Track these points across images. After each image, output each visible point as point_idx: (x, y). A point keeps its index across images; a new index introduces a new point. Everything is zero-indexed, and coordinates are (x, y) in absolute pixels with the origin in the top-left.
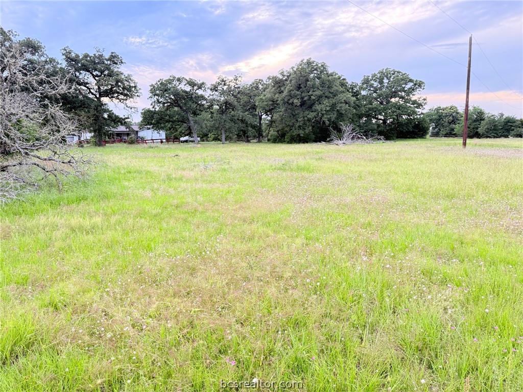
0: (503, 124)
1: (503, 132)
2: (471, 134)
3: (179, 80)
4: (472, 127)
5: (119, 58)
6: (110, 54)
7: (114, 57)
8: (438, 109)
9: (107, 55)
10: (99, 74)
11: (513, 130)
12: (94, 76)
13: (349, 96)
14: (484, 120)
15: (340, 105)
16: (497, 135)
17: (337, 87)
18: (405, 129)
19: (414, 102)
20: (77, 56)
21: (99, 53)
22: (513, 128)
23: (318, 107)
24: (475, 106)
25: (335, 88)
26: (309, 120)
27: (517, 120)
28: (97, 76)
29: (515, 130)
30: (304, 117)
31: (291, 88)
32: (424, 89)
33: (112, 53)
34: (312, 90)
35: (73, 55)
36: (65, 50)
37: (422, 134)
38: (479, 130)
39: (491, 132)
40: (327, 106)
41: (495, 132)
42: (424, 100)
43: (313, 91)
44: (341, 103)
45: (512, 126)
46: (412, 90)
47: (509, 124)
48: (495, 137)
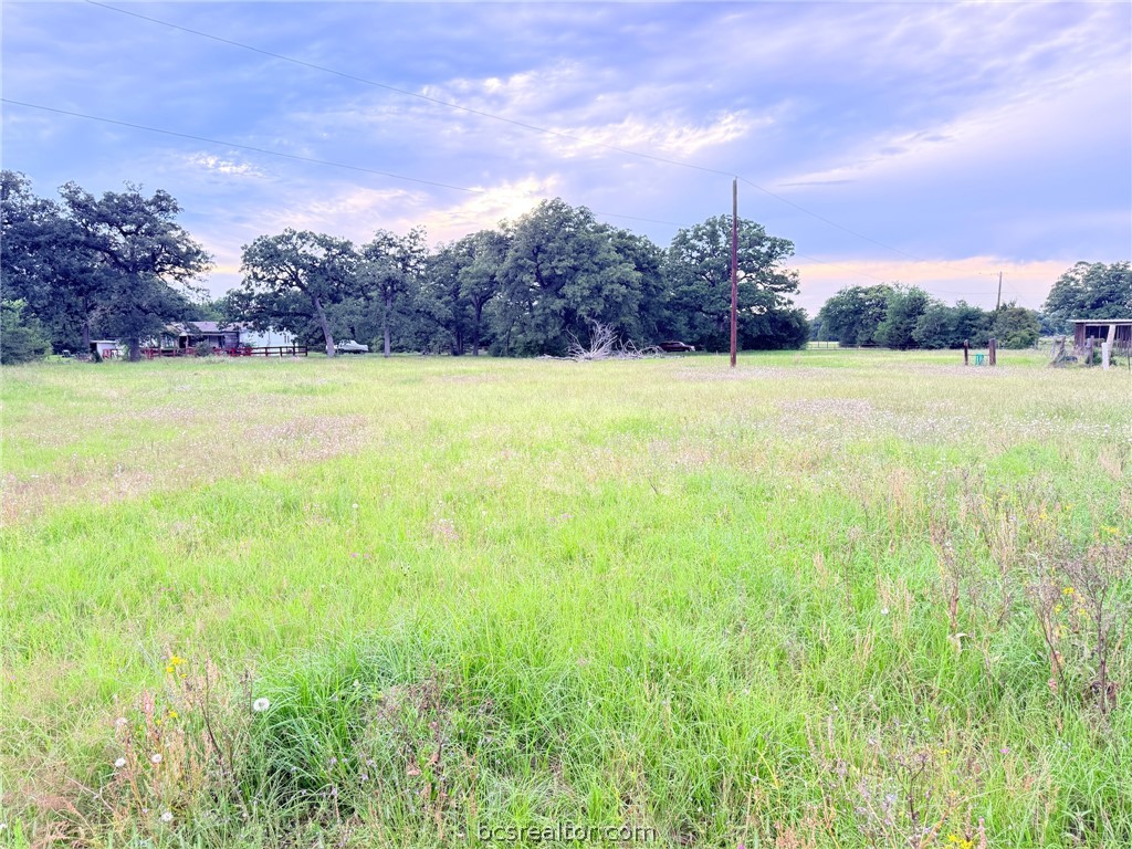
0: (956, 323)
1: (958, 338)
2: (902, 342)
3: (301, 236)
4: (903, 327)
5: (170, 201)
6: (155, 194)
7: (162, 199)
8: (855, 291)
9: (148, 196)
10: (133, 228)
12: (125, 234)
13: (628, 269)
14: (923, 314)
15: (610, 287)
17: (607, 252)
19: (779, 280)
20: (90, 198)
21: (133, 193)
22: (974, 329)
23: (568, 290)
25: (603, 255)
26: (554, 313)
27: (984, 315)
28: (130, 233)
29: (978, 335)
30: (544, 309)
31: (518, 254)
32: (795, 254)
33: (159, 191)
34: (557, 257)
35: (82, 197)
36: (67, 187)
38: (914, 334)
39: (936, 337)
40: (584, 288)
41: (943, 337)
43: (559, 261)
44: (612, 282)
45: (973, 326)
46: (770, 257)
47: (968, 322)
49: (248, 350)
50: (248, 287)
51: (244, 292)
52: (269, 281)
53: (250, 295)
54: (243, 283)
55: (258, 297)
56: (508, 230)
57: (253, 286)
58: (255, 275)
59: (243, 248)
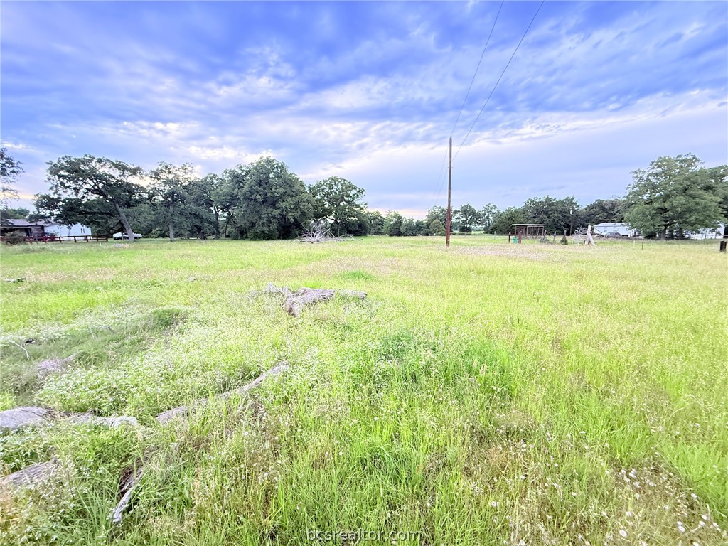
2: (395, 233)
3: (100, 161)
4: (395, 227)
14: (402, 222)
15: (303, 204)
16: (413, 234)
18: (353, 228)
23: (282, 204)
25: (296, 188)
30: (267, 214)
31: (252, 184)
38: (401, 230)
40: (291, 204)
43: (276, 188)
49: (53, 238)
50: (56, 193)
51: (52, 196)
52: (74, 189)
53: (59, 198)
54: (51, 188)
55: (64, 201)
56: (243, 171)
57: (61, 192)
58: (62, 184)
59: (48, 163)
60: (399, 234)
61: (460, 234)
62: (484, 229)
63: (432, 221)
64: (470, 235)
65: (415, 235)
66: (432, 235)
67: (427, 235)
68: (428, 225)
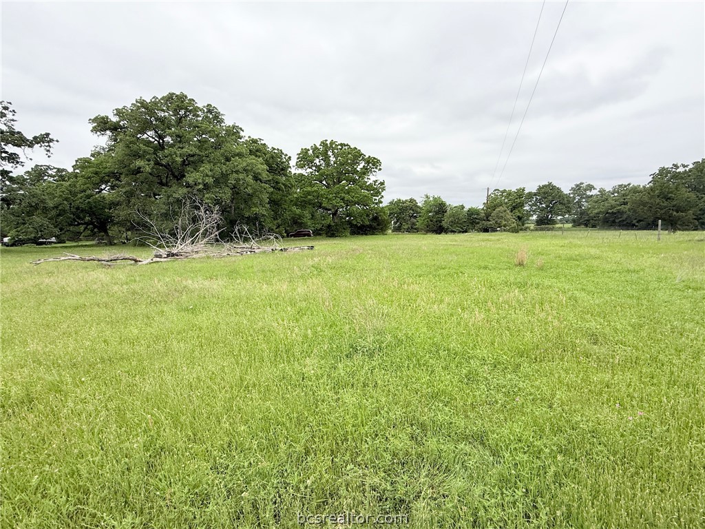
0: (466, 216)
2: (435, 228)
11: (478, 223)
14: (446, 212)
16: (462, 228)
18: (359, 222)
19: (369, 188)
22: (477, 221)
23: (189, 177)
24: (436, 196)
30: (169, 197)
32: (380, 169)
37: (382, 228)
38: (444, 224)
39: (455, 226)
40: (206, 175)
41: (460, 226)
42: (382, 184)
45: (476, 219)
46: (366, 171)
47: (473, 216)
48: (460, 232)
60: (440, 230)
61: (537, 230)
62: (574, 221)
63: (494, 208)
64: (552, 229)
65: (466, 232)
66: (494, 230)
67: (486, 230)
68: (488, 216)
